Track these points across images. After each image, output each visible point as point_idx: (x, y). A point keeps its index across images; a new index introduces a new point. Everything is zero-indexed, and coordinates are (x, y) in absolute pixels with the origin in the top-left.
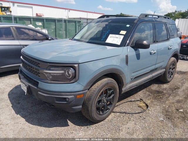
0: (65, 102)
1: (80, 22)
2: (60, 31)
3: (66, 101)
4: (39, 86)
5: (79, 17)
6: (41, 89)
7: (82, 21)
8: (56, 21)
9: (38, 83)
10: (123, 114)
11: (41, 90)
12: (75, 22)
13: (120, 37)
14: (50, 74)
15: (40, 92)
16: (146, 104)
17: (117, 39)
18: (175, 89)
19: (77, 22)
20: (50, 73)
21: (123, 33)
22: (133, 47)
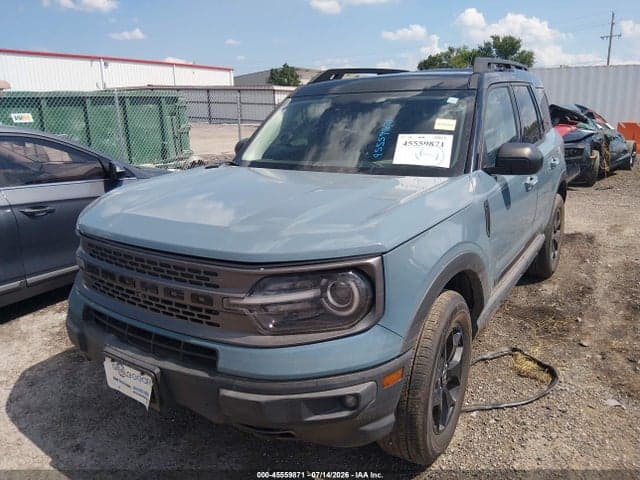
0: (345, 414)
1: (175, 100)
2: (106, 137)
3: (345, 407)
4: (222, 364)
5: (144, 83)
6: (236, 376)
7: (183, 97)
8: (88, 102)
9: (213, 353)
10: (490, 412)
11: (238, 382)
12: (157, 101)
13: (441, 141)
14: (266, 310)
15: (229, 387)
16: (539, 363)
17: (434, 150)
18: (583, 294)
19: (163, 101)
20: (263, 307)
21: (444, 124)
22: (489, 172)
